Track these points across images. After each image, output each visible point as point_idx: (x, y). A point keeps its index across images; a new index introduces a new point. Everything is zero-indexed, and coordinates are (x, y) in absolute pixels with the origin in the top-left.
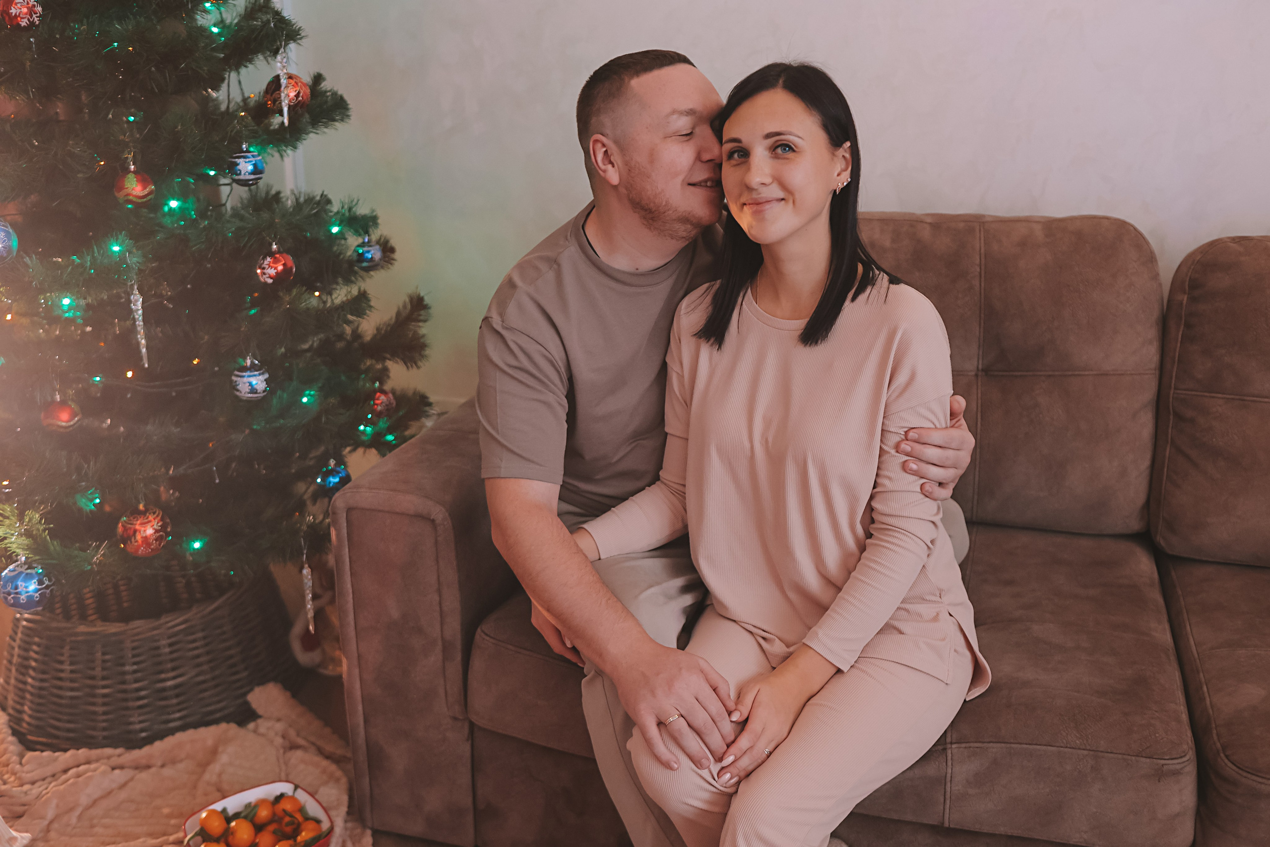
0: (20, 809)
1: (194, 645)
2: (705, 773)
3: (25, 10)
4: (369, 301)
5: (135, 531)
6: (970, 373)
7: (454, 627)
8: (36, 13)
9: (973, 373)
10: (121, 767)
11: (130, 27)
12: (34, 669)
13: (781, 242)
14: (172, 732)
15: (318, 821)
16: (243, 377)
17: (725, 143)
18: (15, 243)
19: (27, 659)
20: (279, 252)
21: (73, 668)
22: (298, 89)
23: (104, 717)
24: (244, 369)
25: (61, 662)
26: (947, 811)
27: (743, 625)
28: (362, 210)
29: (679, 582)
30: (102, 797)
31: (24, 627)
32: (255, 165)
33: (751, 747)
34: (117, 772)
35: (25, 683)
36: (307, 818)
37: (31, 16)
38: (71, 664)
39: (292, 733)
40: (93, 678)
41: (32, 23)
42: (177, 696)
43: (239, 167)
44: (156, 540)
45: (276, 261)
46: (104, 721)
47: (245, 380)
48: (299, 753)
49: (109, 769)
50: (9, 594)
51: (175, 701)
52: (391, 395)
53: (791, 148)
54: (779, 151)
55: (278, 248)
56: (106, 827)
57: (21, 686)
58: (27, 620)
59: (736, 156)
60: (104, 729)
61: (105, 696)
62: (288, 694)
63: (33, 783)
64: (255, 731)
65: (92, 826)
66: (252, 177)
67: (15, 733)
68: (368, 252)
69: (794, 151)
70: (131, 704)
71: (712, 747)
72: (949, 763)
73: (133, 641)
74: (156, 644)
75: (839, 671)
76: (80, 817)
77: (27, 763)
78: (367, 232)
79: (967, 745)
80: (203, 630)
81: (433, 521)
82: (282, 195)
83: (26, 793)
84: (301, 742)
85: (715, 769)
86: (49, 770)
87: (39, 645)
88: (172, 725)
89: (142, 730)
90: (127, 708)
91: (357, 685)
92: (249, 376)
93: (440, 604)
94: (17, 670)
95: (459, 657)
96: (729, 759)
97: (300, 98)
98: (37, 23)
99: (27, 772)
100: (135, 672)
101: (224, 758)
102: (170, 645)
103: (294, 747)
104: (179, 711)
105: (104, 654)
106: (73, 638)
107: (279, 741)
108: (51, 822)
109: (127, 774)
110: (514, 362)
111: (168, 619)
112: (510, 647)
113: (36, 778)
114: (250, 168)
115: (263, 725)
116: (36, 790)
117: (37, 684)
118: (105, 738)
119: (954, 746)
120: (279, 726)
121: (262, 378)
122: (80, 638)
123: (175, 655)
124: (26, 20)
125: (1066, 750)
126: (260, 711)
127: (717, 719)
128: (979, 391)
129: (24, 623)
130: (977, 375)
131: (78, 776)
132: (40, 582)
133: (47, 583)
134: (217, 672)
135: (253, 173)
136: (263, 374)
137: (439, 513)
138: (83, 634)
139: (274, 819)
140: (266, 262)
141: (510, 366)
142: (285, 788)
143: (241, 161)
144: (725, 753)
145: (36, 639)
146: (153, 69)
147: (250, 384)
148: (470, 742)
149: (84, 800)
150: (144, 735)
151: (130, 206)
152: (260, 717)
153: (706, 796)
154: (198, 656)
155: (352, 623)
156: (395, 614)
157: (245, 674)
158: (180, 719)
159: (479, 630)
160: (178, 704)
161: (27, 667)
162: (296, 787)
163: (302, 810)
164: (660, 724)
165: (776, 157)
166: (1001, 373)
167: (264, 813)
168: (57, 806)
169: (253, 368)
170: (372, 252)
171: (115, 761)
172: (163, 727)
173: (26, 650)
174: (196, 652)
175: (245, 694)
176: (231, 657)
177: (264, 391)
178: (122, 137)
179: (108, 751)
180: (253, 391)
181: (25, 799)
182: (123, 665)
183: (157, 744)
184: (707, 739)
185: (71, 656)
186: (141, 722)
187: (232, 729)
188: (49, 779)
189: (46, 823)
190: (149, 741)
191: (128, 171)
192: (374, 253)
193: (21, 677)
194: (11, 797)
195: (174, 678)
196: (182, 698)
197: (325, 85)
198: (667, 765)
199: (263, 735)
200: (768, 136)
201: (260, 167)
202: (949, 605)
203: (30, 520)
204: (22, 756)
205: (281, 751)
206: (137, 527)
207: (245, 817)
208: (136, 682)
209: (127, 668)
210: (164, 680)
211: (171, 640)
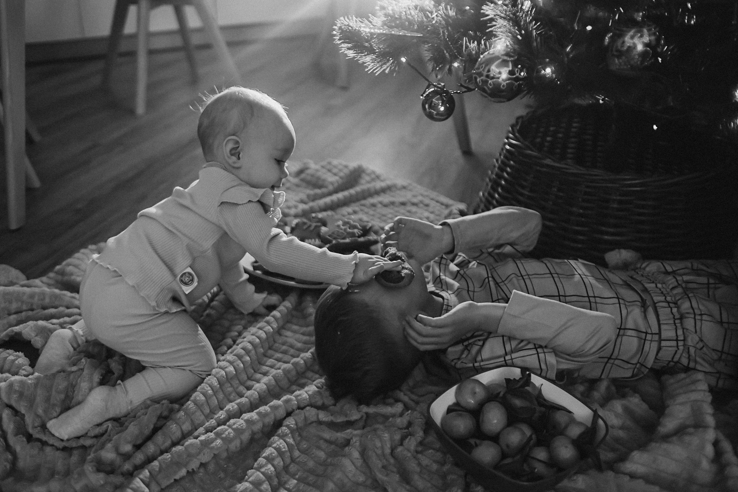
1: (642, 211)
19: (500, 177)
25: (523, 187)
31: (507, 150)
35: (493, 197)
57: (490, 199)
58: (510, 145)
73: (587, 187)
80: (655, 200)
87: (512, 168)
100: (581, 215)
102: (620, 202)
105: (559, 190)
106: (538, 168)
123: (621, 213)
129: (508, 147)
138: (548, 166)
145: (512, 163)
174: (642, 218)
182: (572, 205)
193: (492, 191)
195: (613, 234)
208: (577, 225)
209: (575, 209)
210: (603, 233)
211: (623, 198)
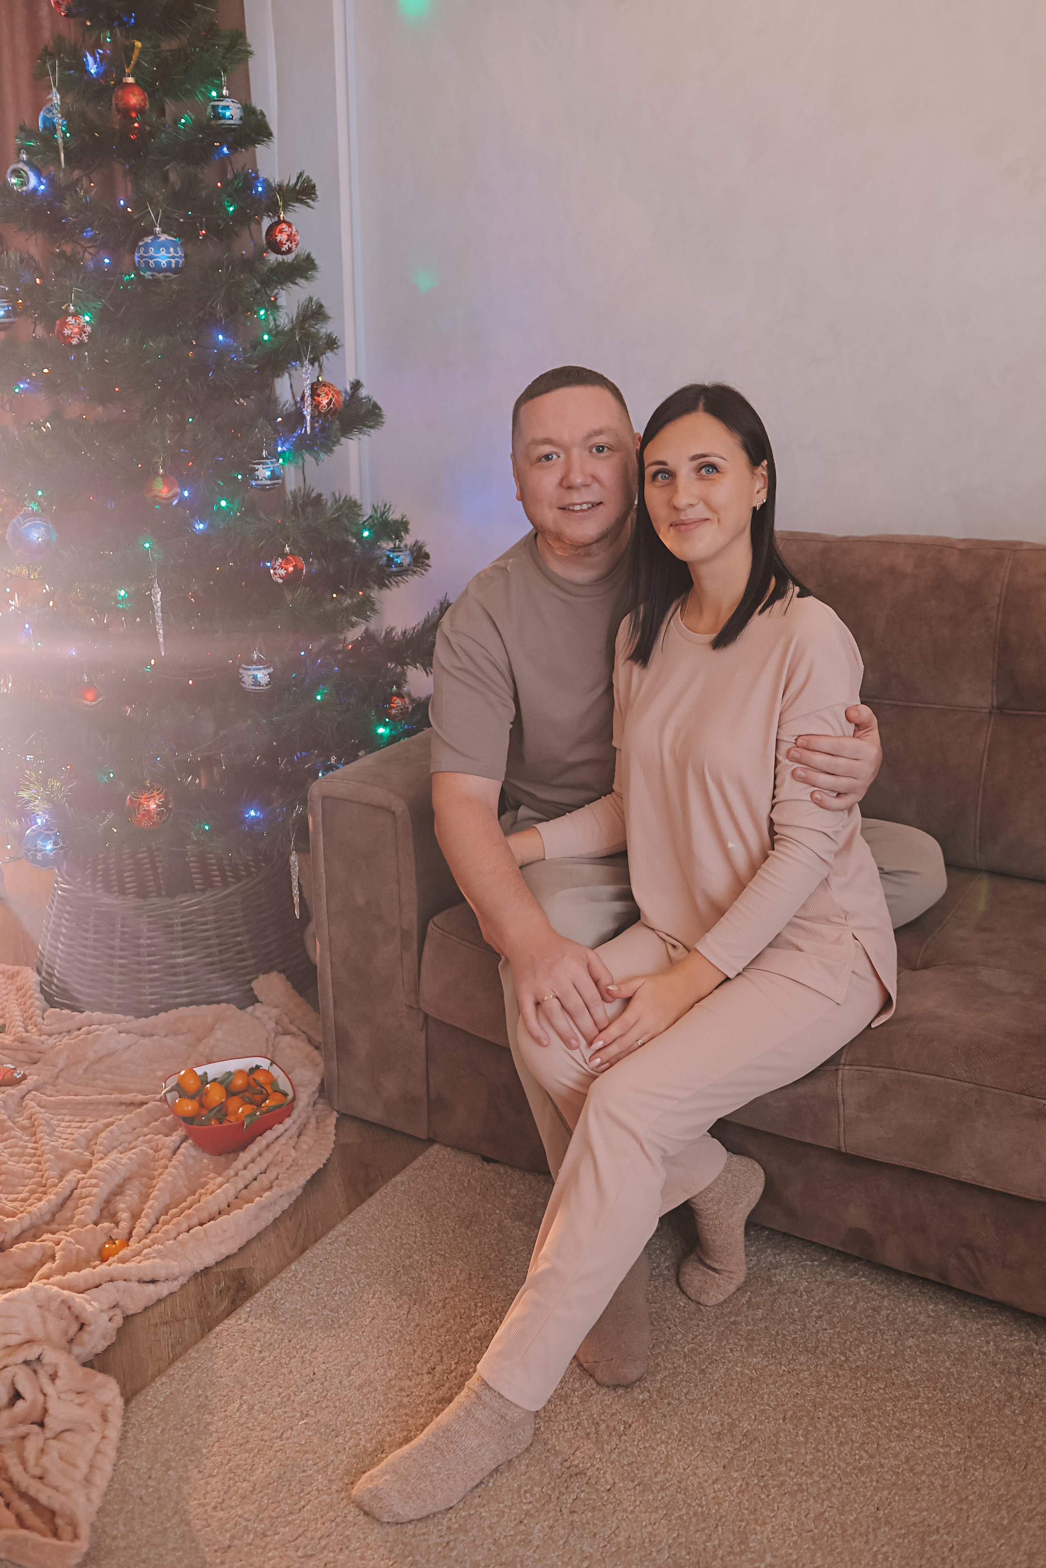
0: (38, 1056)
1: (205, 927)
2: (576, 1054)
3: (76, 330)
4: (374, 605)
5: (140, 804)
6: (983, 710)
7: (410, 916)
8: (85, 333)
9: (987, 711)
10: (128, 1032)
11: (161, 345)
12: (64, 935)
13: (706, 560)
14: (177, 1006)
15: (286, 1095)
16: (250, 670)
17: (649, 466)
18: (54, 537)
19: (59, 925)
20: (291, 554)
21: (95, 936)
22: (330, 396)
23: (121, 986)
24: (251, 662)
25: (87, 931)
26: (842, 1134)
27: (659, 933)
28: (394, 516)
29: (610, 889)
30: (107, 1056)
31: (60, 895)
32: (273, 472)
33: (622, 1036)
34: (124, 1035)
35: (56, 948)
36: (277, 1091)
37: (81, 335)
38: (96, 933)
39: (286, 1020)
40: (112, 948)
41: (81, 342)
42: (186, 973)
43: (257, 473)
44: (157, 814)
45: (288, 562)
46: (119, 989)
47: (250, 673)
48: (288, 1038)
49: (116, 1032)
50: (29, 850)
51: (183, 978)
52: (406, 700)
53: (716, 469)
54: (703, 471)
55: (290, 550)
56: (106, 1081)
57: (53, 951)
58: (62, 890)
59: (659, 476)
60: (119, 997)
61: (121, 966)
62: (289, 984)
63: (50, 1035)
64: (252, 1015)
65: (95, 1079)
66: (269, 482)
67: (42, 991)
68: (398, 557)
69: (718, 471)
70: (142, 976)
71: (583, 1030)
72: (840, 1084)
74: (171, 922)
75: (727, 979)
76: (86, 1070)
77: (48, 1017)
78: (399, 537)
79: (859, 1068)
80: (214, 914)
81: (394, 813)
82: (323, 498)
83: (43, 1043)
84: (293, 1029)
85: (588, 1053)
86: (65, 1026)
87: (69, 913)
88: (178, 1000)
89: (152, 1002)
90: (140, 980)
91: (329, 968)
92: (254, 669)
93: (399, 893)
94: (51, 937)
95: (415, 947)
96: (599, 1044)
97: (332, 406)
98: (86, 341)
99: (47, 1025)
100: (149, 946)
101: (219, 1034)
102: (183, 924)
103: (286, 1033)
104: (186, 988)
105: (123, 926)
106: (97, 909)
107: (271, 1025)
108: (61, 1070)
109: (133, 1037)
110: (459, 665)
111: (182, 899)
112: (455, 938)
113: (54, 1031)
114: (268, 473)
115: (258, 1010)
116: (51, 1041)
117: (65, 949)
118: (119, 1005)
119: (847, 1067)
120: (275, 1012)
121: (266, 672)
122: (103, 909)
123: (186, 935)
124: (76, 339)
125: (952, 1081)
126: (260, 998)
127: (590, 1005)
128: (990, 730)
129: (60, 892)
130: (990, 713)
131: (89, 1033)
132: (56, 843)
133: (61, 844)
134: (225, 956)
135: (270, 479)
136: (268, 668)
137: (400, 806)
138: (106, 905)
139: (248, 1087)
140: (278, 563)
141: (455, 667)
142: (264, 1063)
143: (260, 467)
144: (595, 1038)
145: (68, 908)
146: (188, 380)
147: (255, 677)
148: (424, 1032)
149: (91, 1055)
150: (153, 1006)
151: (157, 507)
152: (258, 1001)
153: (576, 1076)
154: (209, 938)
155: (325, 908)
156: (360, 901)
157: (253, 961)
158: (187, 995)
159: (431, 923)
160: (186, 982)
161: (59, 933)
162: (273, 1063)
163: (273, 1082)
164: (538, 1004)
165: (702, 478)
166: (1015, 712)
167: (239, 1082)
168: (68, 1057)
169: (259, 662)
170: (401, 557)
171: (123, 1026)
172: (171, 1001)
173: (60, 918)
174: (206, 934)
175: (250, 981)
176: (240, 943)
177: (267, 685)
178: (153, 443)
179: (120, 1016)
180: (256, 683)
181: (42, 1047)
182: (139, 938)
183: (162, 1015)
184: (578, 1022)
185: (95, 925)
186: (151, 994)
187: (231, 1009)
188: (64, 1034)
189: (57, 1070)
190: (156, 1012)
191: (157, 474)
192: (404, 558)
193: (53, 942)
194: (30, 1044)
195: (185, 956)
196: (189, 977)
197: (363, 392)
198: (538, 1041)
199: (258, 1018)
200: (694, 458)
201: (277, 473)
202: (854, 928)
203: (52, 786)
204: (44, 1011)
205: (273, 1035)
206: (142, 801)
207: (221, 1083)
208: (149, 956)
209: (142, 941)
210: (174, 957)
211: (184, 920)
